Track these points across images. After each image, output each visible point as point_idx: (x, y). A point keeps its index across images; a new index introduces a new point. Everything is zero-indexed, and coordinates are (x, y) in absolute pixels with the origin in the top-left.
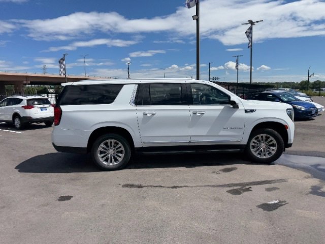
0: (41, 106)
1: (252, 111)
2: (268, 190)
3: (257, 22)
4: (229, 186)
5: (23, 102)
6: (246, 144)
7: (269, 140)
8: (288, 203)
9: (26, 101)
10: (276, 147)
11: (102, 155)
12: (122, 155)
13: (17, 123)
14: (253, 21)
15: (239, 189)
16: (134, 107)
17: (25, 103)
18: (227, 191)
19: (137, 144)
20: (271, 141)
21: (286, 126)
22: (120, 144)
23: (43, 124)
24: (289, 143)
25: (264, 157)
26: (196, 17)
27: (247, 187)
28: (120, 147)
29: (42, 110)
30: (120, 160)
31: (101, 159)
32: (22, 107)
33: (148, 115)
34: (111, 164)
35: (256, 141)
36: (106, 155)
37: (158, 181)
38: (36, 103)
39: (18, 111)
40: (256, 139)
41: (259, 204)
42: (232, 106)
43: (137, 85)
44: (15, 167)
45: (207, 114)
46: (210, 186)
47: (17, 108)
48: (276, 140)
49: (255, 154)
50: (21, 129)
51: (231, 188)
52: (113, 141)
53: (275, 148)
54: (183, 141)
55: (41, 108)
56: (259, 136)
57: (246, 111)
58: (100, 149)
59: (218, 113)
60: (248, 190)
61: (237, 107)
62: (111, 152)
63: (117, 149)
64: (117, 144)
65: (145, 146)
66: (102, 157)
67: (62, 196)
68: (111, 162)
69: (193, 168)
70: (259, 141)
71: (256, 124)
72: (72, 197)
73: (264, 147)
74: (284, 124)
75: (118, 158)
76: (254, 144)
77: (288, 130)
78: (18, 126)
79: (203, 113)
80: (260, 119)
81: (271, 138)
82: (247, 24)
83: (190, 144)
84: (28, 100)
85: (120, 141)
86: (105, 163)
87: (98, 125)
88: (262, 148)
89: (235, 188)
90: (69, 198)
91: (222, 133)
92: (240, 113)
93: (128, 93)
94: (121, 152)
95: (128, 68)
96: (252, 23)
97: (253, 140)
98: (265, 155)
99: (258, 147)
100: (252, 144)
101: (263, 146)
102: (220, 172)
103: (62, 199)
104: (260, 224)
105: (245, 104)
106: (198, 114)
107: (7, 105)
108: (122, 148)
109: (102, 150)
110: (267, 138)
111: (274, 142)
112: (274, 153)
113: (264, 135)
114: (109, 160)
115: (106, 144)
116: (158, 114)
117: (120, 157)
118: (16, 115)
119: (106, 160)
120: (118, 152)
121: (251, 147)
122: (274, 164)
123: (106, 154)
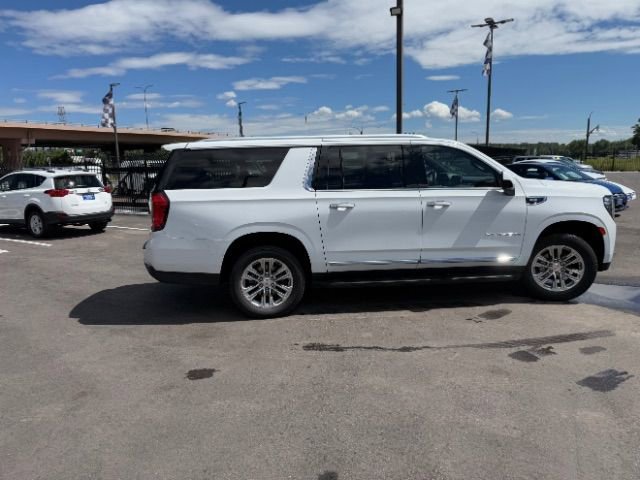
0: (85, 190)
1: (541, 200)
2: (587, 351)
3: (503, 22)
4: (508, 345)
5: (46, 181)
6: (525, 264)
7: (569, 256)
8: (632, 376)
9: (52, 180)
10: (583, 270)
11: (250, 288)
12: (289, 289)
13: (36, 224)
14: (496, 21)
15: (530, 351)
16: (311, 194)
17: (50, 184)
18: (510, 355)
19: (318, 266)
20: (574, 258)
21: (603, 229)
22: (285, 268)
23: (86, 226)
24: (605, 261)
25: (559, 289)
26: (398, 11)
27: (545, 347)
28: (284, 273)
29: (85, 198)
30: (285, 297)
31: (247, 296)
32: (46, 192)
33: (339, 209)
34: (267, 305)
35: (543, 259)
36: (257, 288)
37: (367, 337)
38: (72, 183)
39: (36, 200)
40: (543, 255)
41: (581, 378)
42: (502, 191)
43: (316, 150)
44: (67, 314)
45: (454, 206)
46: (473, 346)
47: (33, 195)
48: (583, 256)
49: (541, 284)
50: (44, 236)
51: (514, 350)
52: (272, 261)
53: (580, 273)
54: (407, 260)
55: (83, 194)
56: (551, 249)
57: (529, 201)
58: (245, 276)
59: (475, 205)
60: (547, 351)
61: (512, 193)
62: (267, 282)
63: (277, 277)
64: (277, 266)
65: (331, 269)
66: (250, 293)
67: (193, 369)
68: (268, 301)
69: (427, 313)
70: (550, 259)
71: (546, 226)
72: (213, 370)
73: (558, 270)
74: (599, 225)
75: (280, 294)
76: (539, 265)
77: (605, 237)
78: (38, 232)
79: (448, 206)
80: (555, 216)
81: (574, 253)
82: (481, 26)
83: (420, 266)
84: (57, 179)
85: (283, 262)
86: (256, 304)
87: (243, 229)
88: (555, 273)
89: (523, 348)
90: (206, 373)
91: (482, 244)
92: (516, 205)
93: (298, 165)
94: (286, 282)
95: (240, 114)
96: (491, 24)
97: (539, 257)
98: (559, 285)
99: (546, 269)
100: (535, 264)
101: (556, 267)
102: (480, 319)
103: (196, 375)
104: (596, 415)
105: (525, 187)
106: (437, 207)
107: (12, 188)
108: (289, 275)
109: (250, 278)
110: (565, 252)
111: (580, 259)
112: (577, 281)
113: (560, 248)
114: (264, 299)
115: (256, 267)
116: (359, 207)
117: (284, 292)
118: (32, 209)
119: (258, 299)
120: (280, 283)
121: (533, 271)
122: (576, 303)
123: (258, 286)
